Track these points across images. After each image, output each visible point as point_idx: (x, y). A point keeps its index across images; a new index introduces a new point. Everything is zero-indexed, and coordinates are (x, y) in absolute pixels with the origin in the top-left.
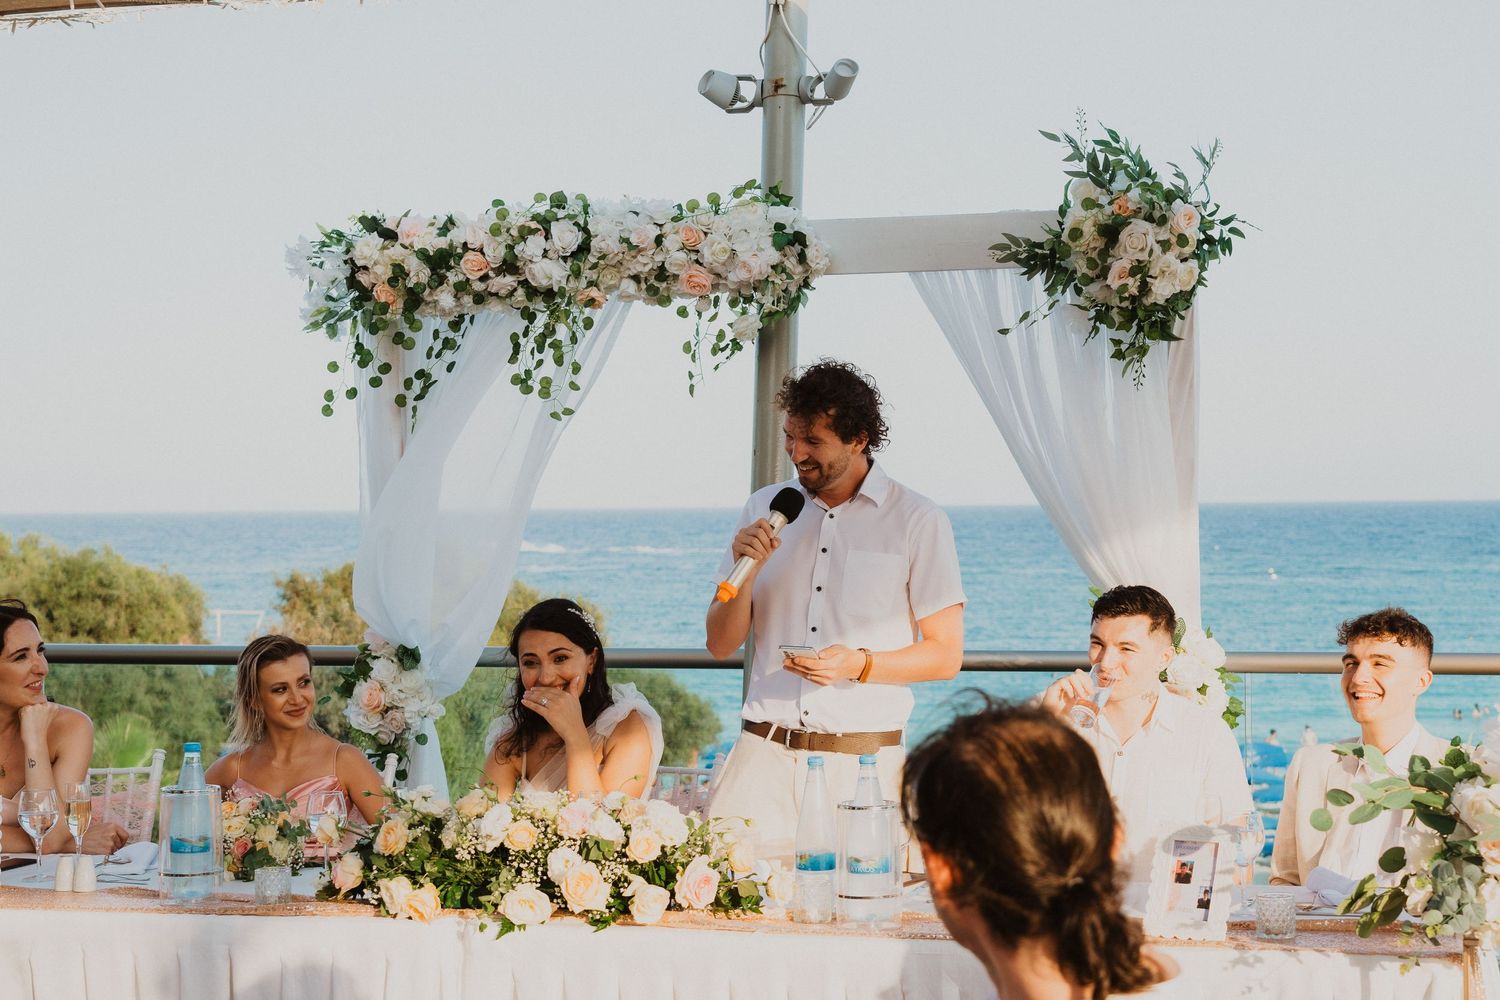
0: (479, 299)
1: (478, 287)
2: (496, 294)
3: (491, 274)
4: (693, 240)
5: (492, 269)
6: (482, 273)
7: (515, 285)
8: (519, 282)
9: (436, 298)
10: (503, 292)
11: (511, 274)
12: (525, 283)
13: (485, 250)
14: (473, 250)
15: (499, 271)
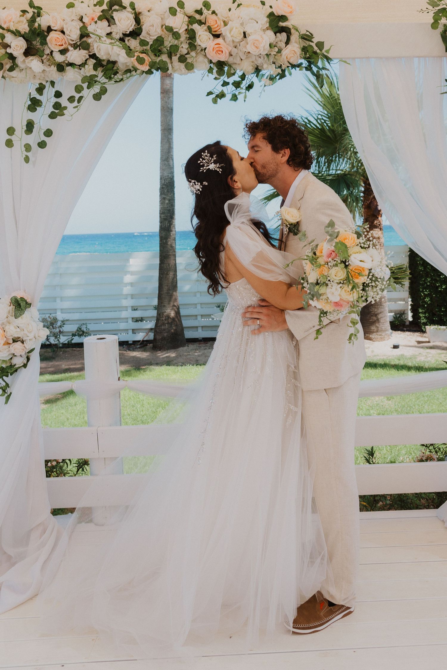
0: (61, 68)
1: (59, 58)
2: (71, 65)
3: (71, 48)
4: (216, 26)
5: (71, 45)
6: (62, 48)
7: (88, 57)
8: (89, 55)
9: (28, 65)
10: (78, 62)
11: (84, 49)
12: (93, 56)
13: (65, 30)
14: (56, 31)
15: (75, 46)
